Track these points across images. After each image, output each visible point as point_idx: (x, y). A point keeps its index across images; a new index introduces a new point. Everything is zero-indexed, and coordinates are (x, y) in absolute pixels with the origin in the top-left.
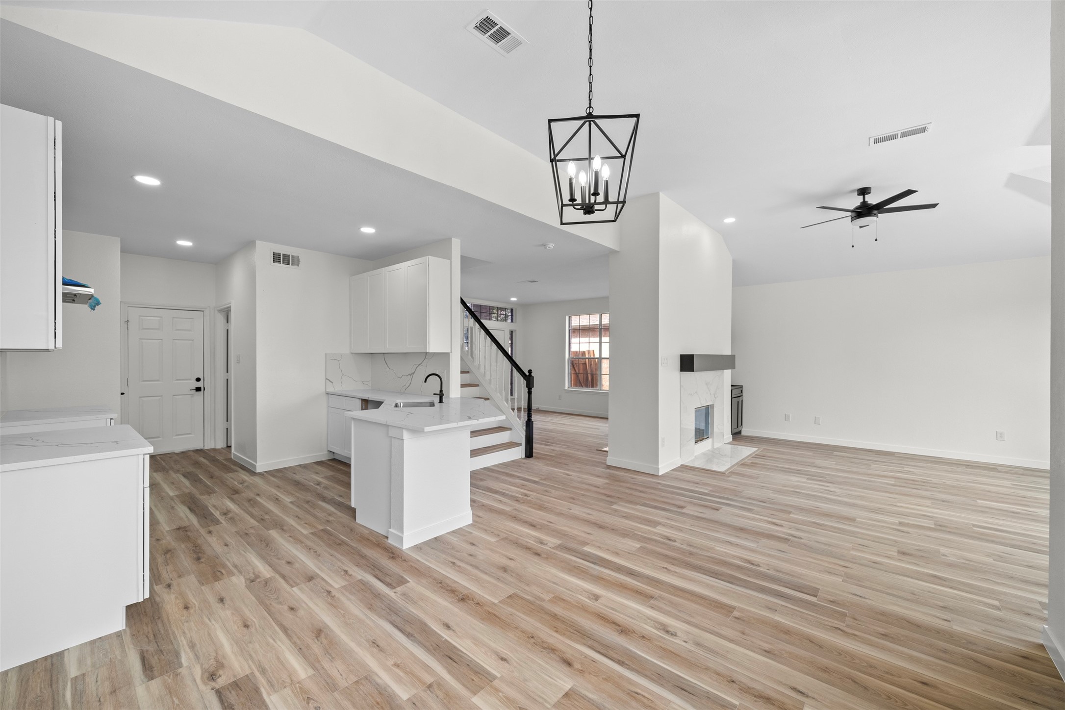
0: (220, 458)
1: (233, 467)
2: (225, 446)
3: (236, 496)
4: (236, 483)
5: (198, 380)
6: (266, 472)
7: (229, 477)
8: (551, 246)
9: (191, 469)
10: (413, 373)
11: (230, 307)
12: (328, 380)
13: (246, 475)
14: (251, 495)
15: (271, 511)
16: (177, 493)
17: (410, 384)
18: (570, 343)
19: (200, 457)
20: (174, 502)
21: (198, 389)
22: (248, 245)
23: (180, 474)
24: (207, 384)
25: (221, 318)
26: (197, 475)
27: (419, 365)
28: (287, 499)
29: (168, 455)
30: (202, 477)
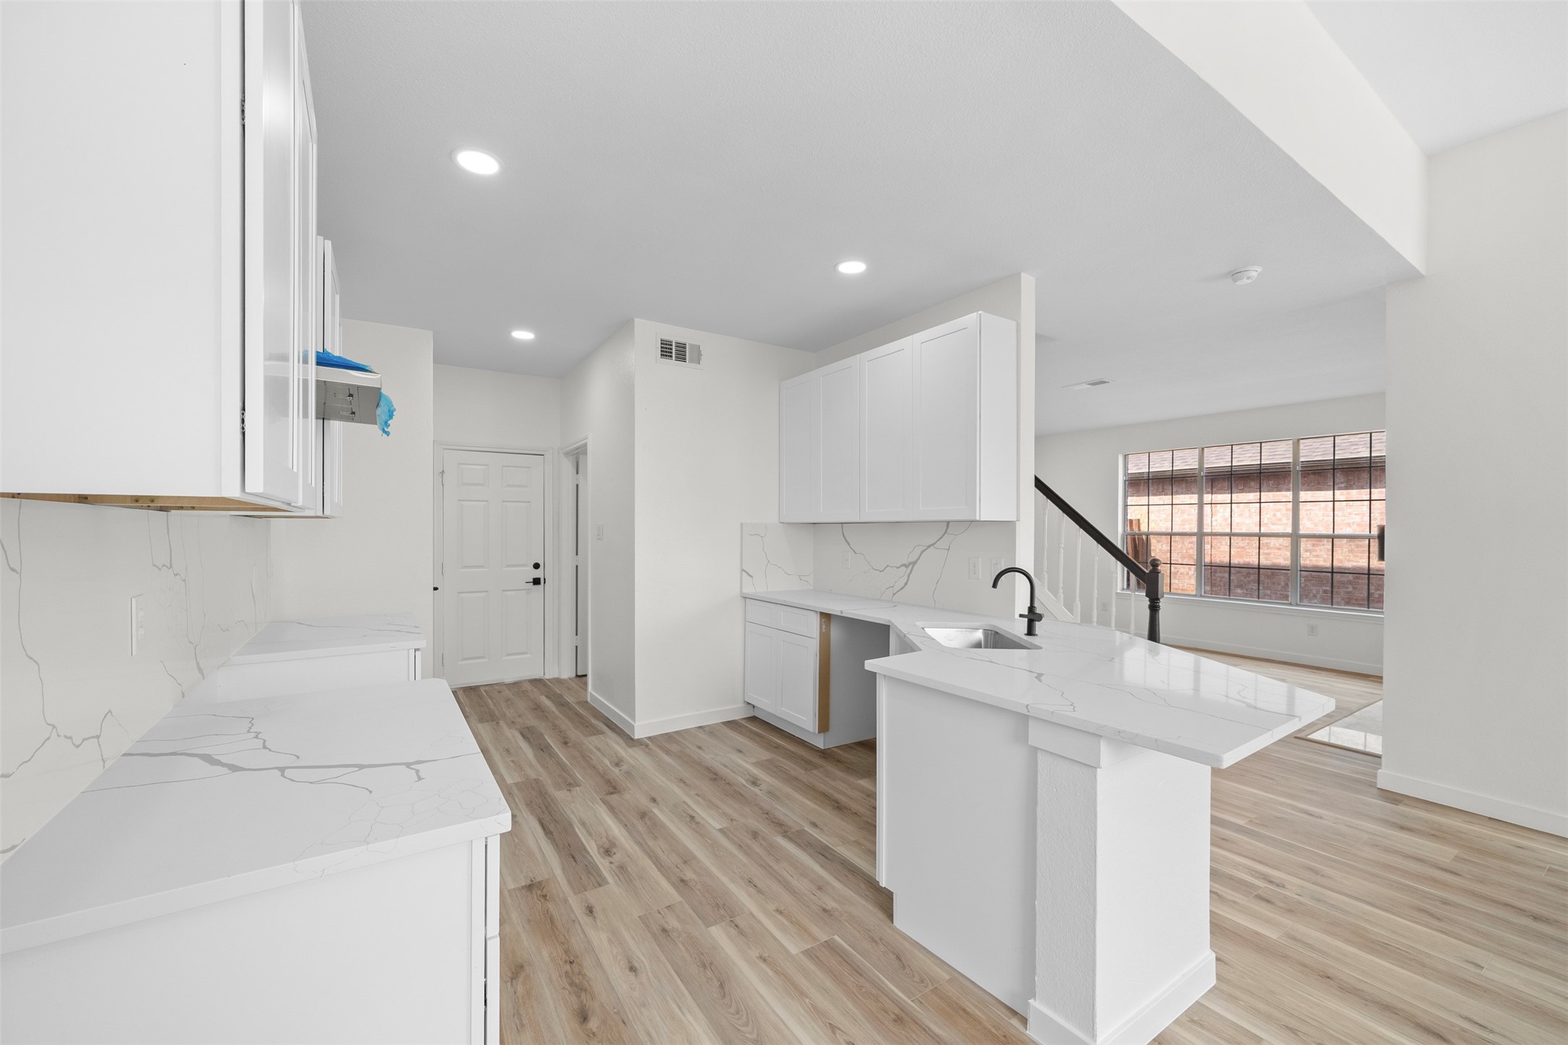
0: (570, 699)
1: (594, 721)
2: (574, 675)
3: (614, 799)
4: (607, 763)
5: (536, 566)
6: (649, 738)
7: (591, 742)
8: (1254, 274)
9: (531, 721)
10: (914, 563)
11: (586, 445)
12: (745, 571)
13: (618, 744)
14: (644, 802)
15: (695, 858)
16: (518, 779)
17: (906, 584)
18: (1126, 506)
19: (542, 694)
20: (514, 799)
21: (536, 581)
22: (620, 329)
23: (516, 729)
24: (547, 573)
25: (568, 466)
26: (542, 735)
27: (929, 547)
28: (714, 823)
29: (496, 687)
30: (550, 741)
